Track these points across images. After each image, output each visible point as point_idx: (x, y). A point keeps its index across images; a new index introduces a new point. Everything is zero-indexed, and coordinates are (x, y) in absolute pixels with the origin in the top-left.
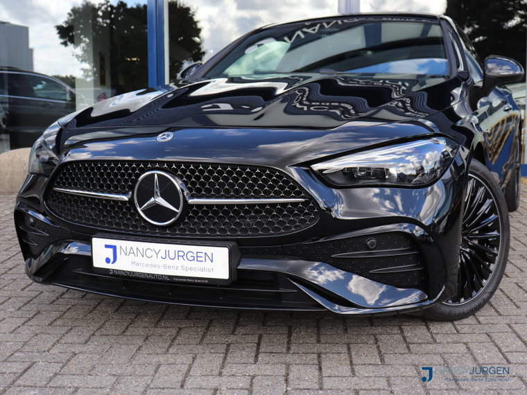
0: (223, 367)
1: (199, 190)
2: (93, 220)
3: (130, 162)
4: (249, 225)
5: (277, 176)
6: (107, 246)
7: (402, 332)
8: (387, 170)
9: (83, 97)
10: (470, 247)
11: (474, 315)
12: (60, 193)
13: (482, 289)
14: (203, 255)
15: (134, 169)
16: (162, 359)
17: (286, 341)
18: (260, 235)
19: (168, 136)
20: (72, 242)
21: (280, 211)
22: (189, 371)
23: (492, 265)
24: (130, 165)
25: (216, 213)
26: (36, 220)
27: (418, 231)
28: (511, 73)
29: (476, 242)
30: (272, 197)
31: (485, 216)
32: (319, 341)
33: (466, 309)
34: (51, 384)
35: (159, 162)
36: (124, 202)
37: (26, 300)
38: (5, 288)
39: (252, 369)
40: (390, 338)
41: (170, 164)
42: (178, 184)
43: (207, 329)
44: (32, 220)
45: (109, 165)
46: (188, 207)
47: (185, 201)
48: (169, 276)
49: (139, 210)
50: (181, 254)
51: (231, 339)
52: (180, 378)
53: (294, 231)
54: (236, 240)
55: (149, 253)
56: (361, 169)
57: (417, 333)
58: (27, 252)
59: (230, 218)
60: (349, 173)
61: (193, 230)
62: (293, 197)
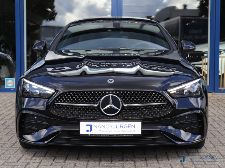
1: (128, 101)
3: (98, 91)
5: (157, 95)
6: (87, 125)
14: (131, 126)
15: (100, 94)
19: (112, 81)
21: (158, 108)
25: (134, 109)
35: (111, 91)
41: (116, 91)
44: (36, 118)
48: (117, 135)
49: (102, 110)
53: (163, 115)
55: (108, 126)
61: (124, 117)
62: (163, 102)
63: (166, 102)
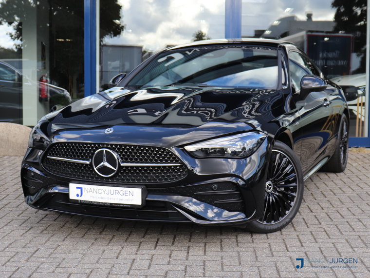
0: (138, 251)
1: (126, 159)
2: (69, 174)
3: (91, 144)
4: (152, 177)
5: (166, 152)
6: (77, 188)
7: (237, 238)
8: (226, 149)
9: (28, 78)
10: (278, 192)
11: (281, 230)
12: (50, 159)
13: (285, 216)
14: (128, 192)
15: (93, 148)
16: (105, 248)
17: (172, 241)
18: (158, 182)
19: (111, 130)
20: (55, 186)
21: (168, 170)
22: (120, 252)
23: (292, 202)
24: (91, 145)
25: (135, 171)
26: (35, 173)
27: (241, 182)
28: (319, 86)
29: (283, 189)
30: (164, 163)
31: (287, 174)
32: (190, 241)
33: (275, 227)
34: (51, 256)
35: (106, 144)
36: (87, 165)
37: (23, 221)
38: (8, 215)
39: (153, 252)
40: (229, 241)
41: (112, 145)
42: (115, 155)
43: (129, 235)
44: (33, 174)
45: (79, 145)
46: (120, 167)
47: (119, 164)
48: (110, 204)
49: (95, 169)
50: (117, 192)
51: (142, 240)
52: (116, 255)
53: (175, 180)
54: (146, 185)
55: (100, 191)
56: (212, 149)
57: (245, 238)
58: (27, 192)
59: (142, 173)
60: (205, 151)
61: (123, 180)
62: (174, 163)
63: (179, 163)
